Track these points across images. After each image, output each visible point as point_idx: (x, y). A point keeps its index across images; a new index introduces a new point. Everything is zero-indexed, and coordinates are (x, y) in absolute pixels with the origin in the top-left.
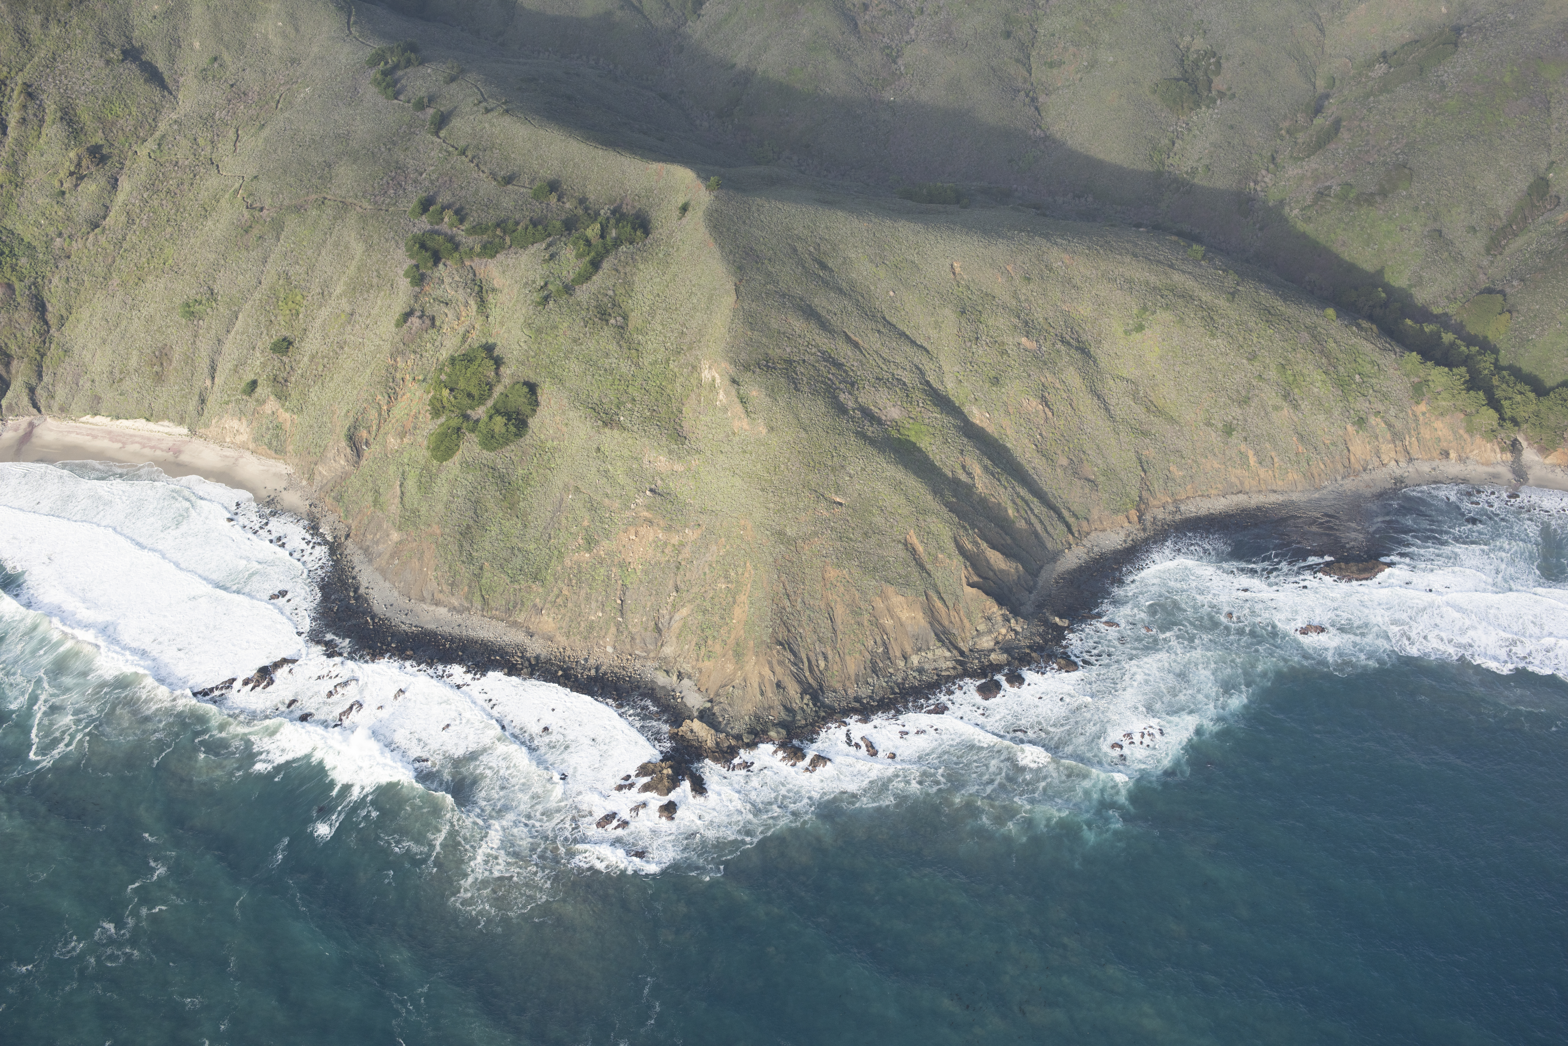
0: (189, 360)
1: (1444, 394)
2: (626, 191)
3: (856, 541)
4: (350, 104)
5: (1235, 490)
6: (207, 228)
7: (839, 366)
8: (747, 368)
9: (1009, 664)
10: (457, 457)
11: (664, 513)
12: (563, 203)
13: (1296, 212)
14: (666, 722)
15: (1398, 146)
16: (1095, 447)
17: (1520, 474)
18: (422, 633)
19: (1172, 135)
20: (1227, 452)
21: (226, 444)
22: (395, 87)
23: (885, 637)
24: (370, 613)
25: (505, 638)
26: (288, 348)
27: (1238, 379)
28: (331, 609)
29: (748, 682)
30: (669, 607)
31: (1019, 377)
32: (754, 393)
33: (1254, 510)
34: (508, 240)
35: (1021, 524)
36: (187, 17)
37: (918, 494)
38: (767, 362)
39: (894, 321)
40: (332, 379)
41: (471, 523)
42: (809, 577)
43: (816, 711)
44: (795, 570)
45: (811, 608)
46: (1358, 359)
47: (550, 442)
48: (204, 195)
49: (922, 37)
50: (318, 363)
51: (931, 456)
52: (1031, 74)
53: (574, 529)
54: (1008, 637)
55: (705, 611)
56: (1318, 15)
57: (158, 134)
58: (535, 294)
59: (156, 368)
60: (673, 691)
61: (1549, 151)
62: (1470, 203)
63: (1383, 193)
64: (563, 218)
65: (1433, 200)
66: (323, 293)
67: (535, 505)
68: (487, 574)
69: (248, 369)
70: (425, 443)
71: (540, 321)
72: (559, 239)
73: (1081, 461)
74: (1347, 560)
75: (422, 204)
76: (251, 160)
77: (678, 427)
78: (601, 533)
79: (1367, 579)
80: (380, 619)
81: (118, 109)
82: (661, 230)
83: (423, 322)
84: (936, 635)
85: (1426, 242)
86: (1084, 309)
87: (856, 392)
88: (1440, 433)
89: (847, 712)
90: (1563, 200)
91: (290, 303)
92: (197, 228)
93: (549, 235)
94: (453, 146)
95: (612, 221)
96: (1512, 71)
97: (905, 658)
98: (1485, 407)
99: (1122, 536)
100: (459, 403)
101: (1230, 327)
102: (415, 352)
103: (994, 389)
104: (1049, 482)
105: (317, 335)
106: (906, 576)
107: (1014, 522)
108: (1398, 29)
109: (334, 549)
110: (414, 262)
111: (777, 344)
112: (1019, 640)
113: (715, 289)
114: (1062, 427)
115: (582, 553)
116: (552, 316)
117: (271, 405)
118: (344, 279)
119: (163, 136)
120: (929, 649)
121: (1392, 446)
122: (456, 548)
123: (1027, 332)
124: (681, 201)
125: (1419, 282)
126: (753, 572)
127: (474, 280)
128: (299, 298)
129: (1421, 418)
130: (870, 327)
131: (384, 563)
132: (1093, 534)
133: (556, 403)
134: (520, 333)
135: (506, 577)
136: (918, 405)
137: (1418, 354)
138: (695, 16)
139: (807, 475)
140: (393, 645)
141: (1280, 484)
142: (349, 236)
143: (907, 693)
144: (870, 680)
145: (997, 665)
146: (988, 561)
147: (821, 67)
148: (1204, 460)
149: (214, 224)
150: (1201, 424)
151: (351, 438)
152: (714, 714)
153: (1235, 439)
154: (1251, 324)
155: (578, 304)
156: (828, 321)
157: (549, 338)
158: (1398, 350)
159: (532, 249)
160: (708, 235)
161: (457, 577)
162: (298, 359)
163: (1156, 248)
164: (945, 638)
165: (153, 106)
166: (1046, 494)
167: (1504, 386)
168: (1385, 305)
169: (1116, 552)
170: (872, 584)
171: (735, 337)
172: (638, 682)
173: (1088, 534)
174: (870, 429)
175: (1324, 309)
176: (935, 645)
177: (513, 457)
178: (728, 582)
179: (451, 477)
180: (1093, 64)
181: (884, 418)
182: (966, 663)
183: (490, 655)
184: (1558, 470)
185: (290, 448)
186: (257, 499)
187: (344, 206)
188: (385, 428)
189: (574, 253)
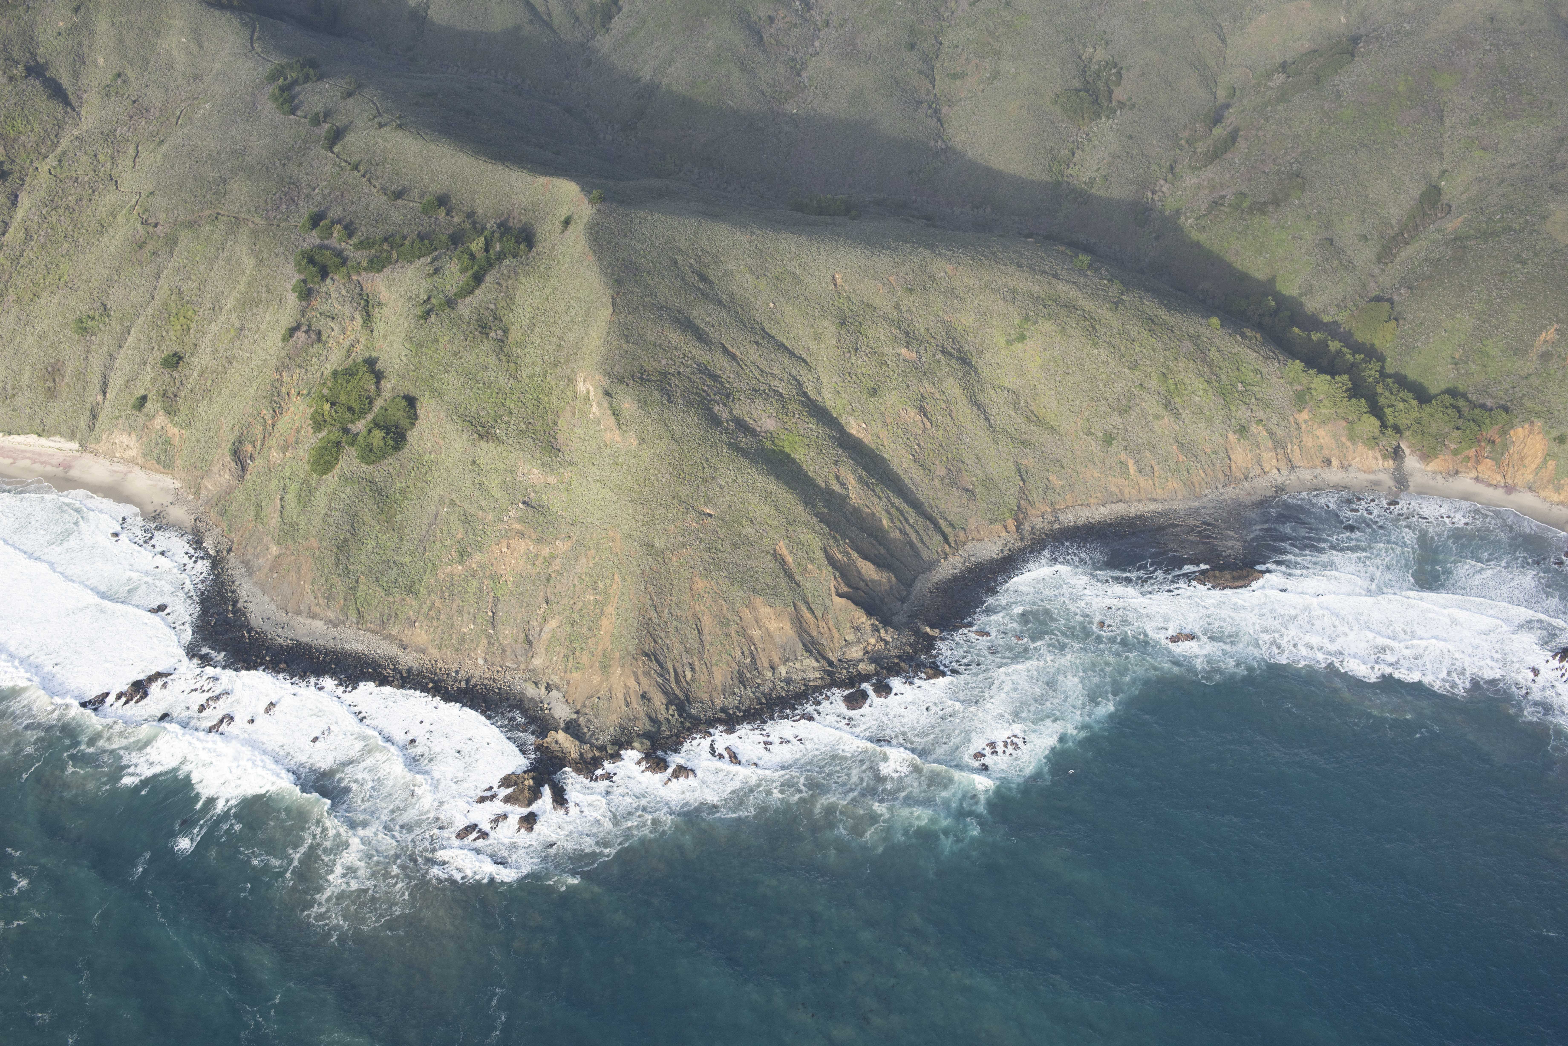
0: (81, 375)
1: (1326, 402)
2: (513, 205)
3: (724, 552)
4: (248, 120)
5: (1115, 499)
6: (103, 244)
7: (715, 377)
8: (621, 380)
9: (877, 673)
10: (336, 471)
11: (536, 525)
12: (452, 217)
13: (1191, 221)
14: (533, 733)
15: (1293, 155)
16: (973, 457)
17: (1401, 481)
18: (297, 646)
19: (1072, 145)
20: (1107, 461)
21: (115, 459)
22: (292, 102)
23: (753, 648)
24: (247, 626)
25: (378, 651)
26: (178, 363)
27: (1119, 389)
28: (209, 623)
29: (613, 693)
30: (539, 619)
31: (897, 388)
32: (627, 405)
33: (1133, 519)
34: (394, 253)
35: (896, 535)
36: (92, 33)
37: (789, 505)
38: (642, 374)
39: (773, 332)
40: (220, 393)
41: (348, 536)
42: (677, 588)
43: (681, 722)
44: (662, 581)
45: (679, 620)
46: (1242, 368)
47: (428, 455)
48: (101, 211)
49: (826, 49)
50: (207, 378)
51: (805, 467)
52: (934, 86)
53: (448, 542)
54: (878, 647)
55: (573, 623)
56: (1220, 26)
57: (59, 150)
58: (418, 308)
59: (48, 384)
60: (542, 702)
61: (1442, 159)
62: (1362, 211)
63: (1276, 203)
64: (451, 232)
65: (1325, 209)
66: (214, 309)
67: (412, 518)
68: (362, 587)
69: (139, 384)
70: (306, 457)
71: (421, 335)
72: (445, 254)
73: (960, 471)
74: (1221, 568)
75: (312, 219)
76: (149, 175)
77: (552, 440)
78: (474, 546)
79: (1241, 587)
80: (256, 632)
81: (20, 125)
82: (544, 244)
83: (309, 337)
84: (804, 645)
85: (1317, 250)
86: (966, 320)
87: (731, 404)
88: (1322, 441)
89: (712, 723)
90: (1453, 208)
91: (182, 318)
92: (93, 244)
93: (436, 249)
94: (346, 161)
95: (497, 235)
96: (1406, 80)
97: (773, 668)
98: (1367, 415)
99: (999, 545)
100: (340, 417)
101: (1113, 336)
102: (300, 367)
103: (872, 399)
104: (926, 492)
105: (207, 350)
106: (775, 586)
107: (888, 532)
108: (1298, 39)
109: (216, 563)
110: (302, 277)
111: (653, 357)
112: (889, 650)
113: (592, 302)
114: (940, 437)
115: (455, 566)
116: (433, 330)
117: (161, 420)
118: (235, 294)
119: (64, 153)
120: (796, 659)
121: (1273, 454)
122: (333, 561)
123: (908, 343)
124: (565, 214)
125: (1309, 290)
126: (620, 584)
127: (361, 295)
128: (190, 313)
129: (1303, 426)
130: (748, 339)
131: (263, 576)
132: (970, 544)
133: (434, 416)
134: (401, 347)
135: (381, 590)
136: (794, 416)
137: (1301, 361)
138: (604, 30)
139: (677, 486)
140: (268, 659)
141: (1160, 493)
142: (241, 251)
143: (774, 704)
144: (737, 691)
145: (865, 675)
146: (859, 572)
147: (724, 80)
148: (1083, 470)
149: (110, 240)
150: (1081, 433)
151: (235, 453)
152: (579, 725)
153: (1114, 449)
154: (1134, 334)
155: (459, 318)
156: (706, 333)
157: (431, 353)
158: (1281, 358)
159: (418, 263)
160: (587, 249)
161: (334, 590)
162: (187, 373)
163: (1042, 258)
164: (813, 648)
165: (56, 122)
166: (923, 504)
167: (1387, 393)
168: (1275, 313)
169: (992, 562)
170: (740, 594)
171: (610, 350)
172: (507, 694)
173: (965, 543)
174: (744, 440)
175: (1208, 317)
176: (802, 655)
177: (391, 471)
178: (597, 594)
179: (329, 490)
180: (995, 75)
181: (758, 429)
182: (834, 673)
183: (362, 668)
184: (1439, 477)
185: (178, 463)
186: (144, 515)
187: (237, 221)
188: (271, 442)
189: (458, 267)
